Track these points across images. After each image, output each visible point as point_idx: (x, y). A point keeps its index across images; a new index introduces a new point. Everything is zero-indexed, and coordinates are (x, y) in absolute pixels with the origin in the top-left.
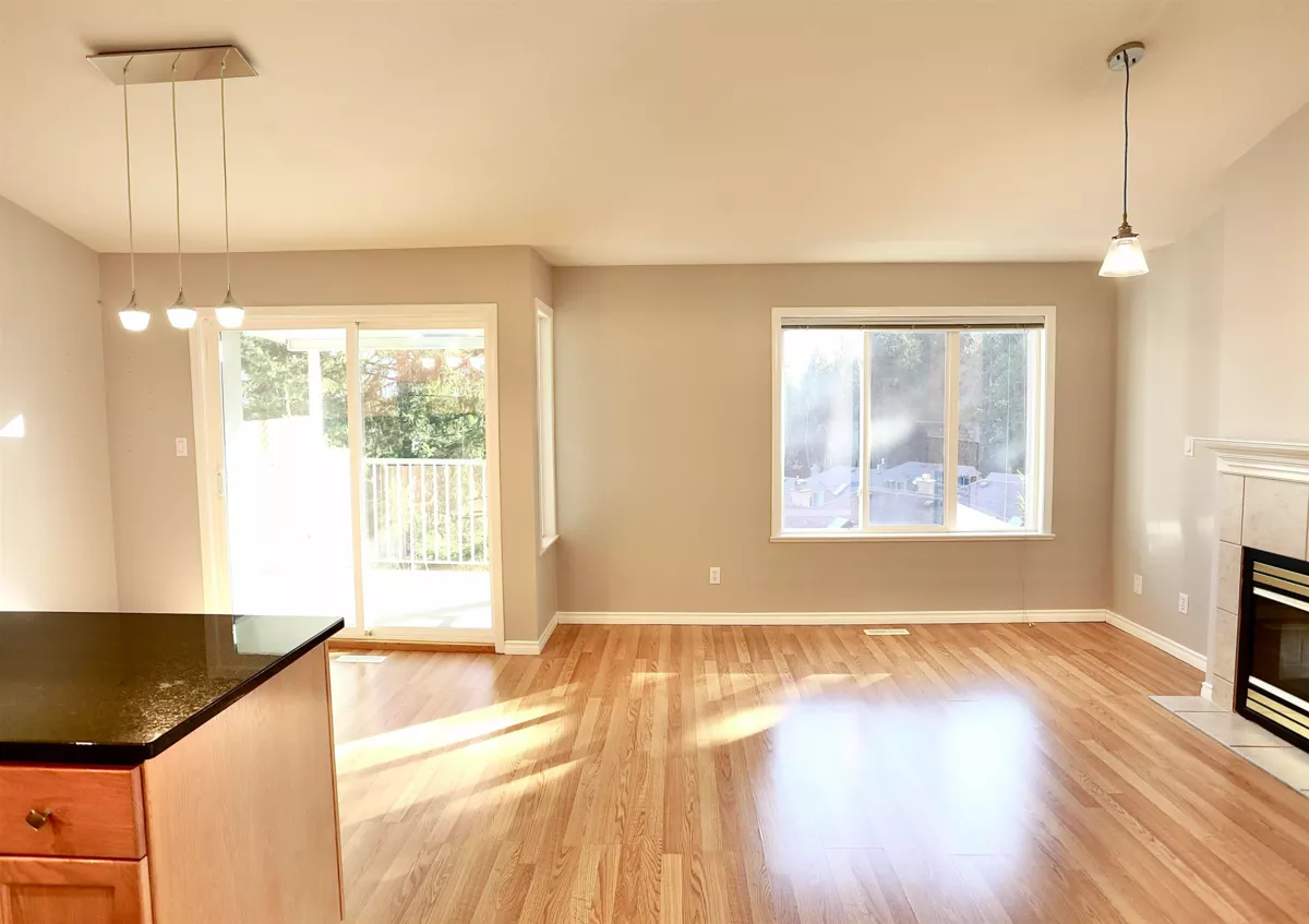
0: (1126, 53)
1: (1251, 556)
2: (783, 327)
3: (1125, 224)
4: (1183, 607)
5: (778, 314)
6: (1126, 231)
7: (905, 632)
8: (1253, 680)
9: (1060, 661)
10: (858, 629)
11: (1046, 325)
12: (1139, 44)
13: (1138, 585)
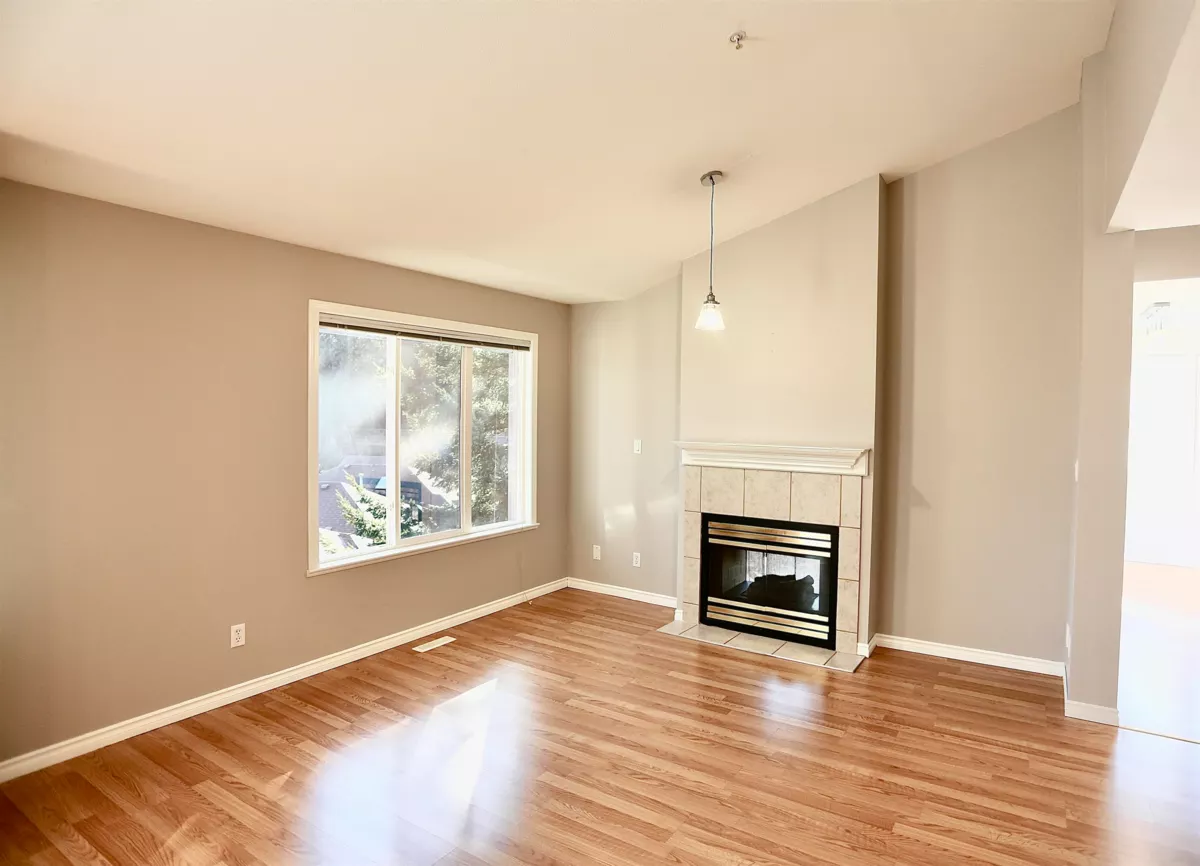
0: (712, 177)
1: (707, 518)
2: (321, 323)
3: (711, 295)
4: (637, 563)
5: (317, 308)
6: (712, 299)
7: (448, 640)
8: (710, 599)
9: (580, 624)
10: (407, 649)
11: (531, 349)
12: (720, 173)
13: (597, 553)
